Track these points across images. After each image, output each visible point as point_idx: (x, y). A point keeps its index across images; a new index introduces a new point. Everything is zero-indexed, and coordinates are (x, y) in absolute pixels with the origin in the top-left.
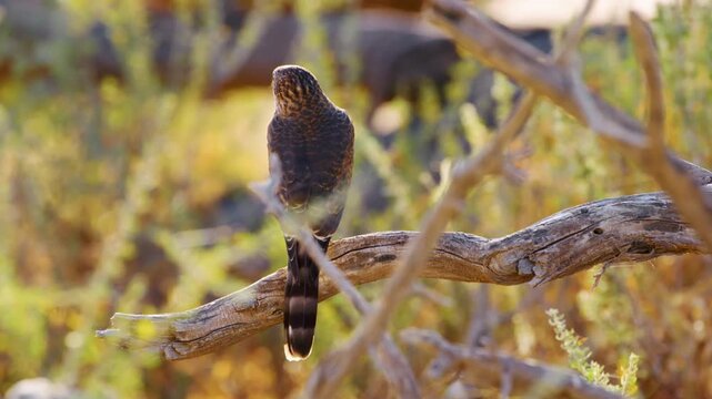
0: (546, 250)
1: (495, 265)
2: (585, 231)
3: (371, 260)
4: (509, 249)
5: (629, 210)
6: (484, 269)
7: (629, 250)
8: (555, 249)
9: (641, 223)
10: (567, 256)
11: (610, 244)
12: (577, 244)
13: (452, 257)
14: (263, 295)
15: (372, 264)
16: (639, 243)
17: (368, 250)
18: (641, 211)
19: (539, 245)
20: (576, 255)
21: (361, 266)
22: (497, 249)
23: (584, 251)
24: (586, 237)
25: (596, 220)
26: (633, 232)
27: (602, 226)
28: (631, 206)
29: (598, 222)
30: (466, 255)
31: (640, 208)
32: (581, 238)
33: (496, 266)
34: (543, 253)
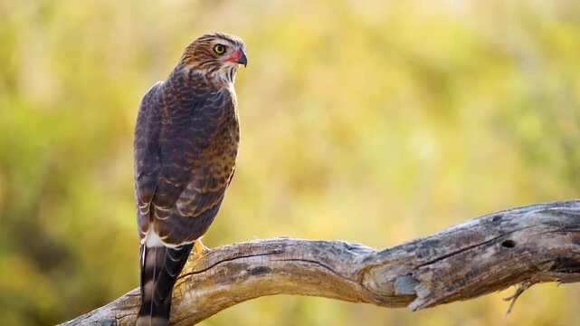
0: (431, 266)
1: (370, 282)
2: (489, 244)
3: (243, 272)
4: (385, 263)
5: (556, 218)
6: (357, 287)
7: (553, 268)
8: (445, 264)
9: (569, 235)
10: (462, 274)
11: (524, 260)
12: (477, 259)
13: (326, 271)
14: (123, 313)
15: (245, 278)
16: (566, 260)
17: (241, 261)
18: (572, 220)
19: (425, 259)
20: (476, 272)
21: (233, 280)
22: (370, 263)
23: (487, 267)
24: (491, 250)
25: (507, 229)
26: (557, 246)
27: (514, 237)
28: (560, 213)
29: (510, 233)
30: (339, 269)
31: (572, 216)
32: (484, 251)
33: (372, 284)
34: (428, 269)
